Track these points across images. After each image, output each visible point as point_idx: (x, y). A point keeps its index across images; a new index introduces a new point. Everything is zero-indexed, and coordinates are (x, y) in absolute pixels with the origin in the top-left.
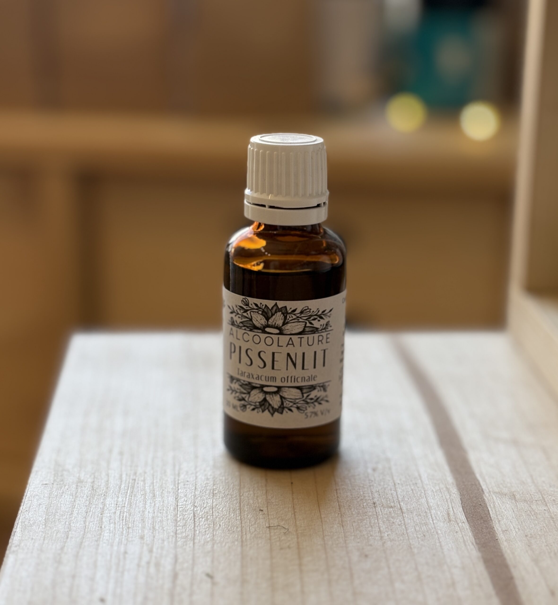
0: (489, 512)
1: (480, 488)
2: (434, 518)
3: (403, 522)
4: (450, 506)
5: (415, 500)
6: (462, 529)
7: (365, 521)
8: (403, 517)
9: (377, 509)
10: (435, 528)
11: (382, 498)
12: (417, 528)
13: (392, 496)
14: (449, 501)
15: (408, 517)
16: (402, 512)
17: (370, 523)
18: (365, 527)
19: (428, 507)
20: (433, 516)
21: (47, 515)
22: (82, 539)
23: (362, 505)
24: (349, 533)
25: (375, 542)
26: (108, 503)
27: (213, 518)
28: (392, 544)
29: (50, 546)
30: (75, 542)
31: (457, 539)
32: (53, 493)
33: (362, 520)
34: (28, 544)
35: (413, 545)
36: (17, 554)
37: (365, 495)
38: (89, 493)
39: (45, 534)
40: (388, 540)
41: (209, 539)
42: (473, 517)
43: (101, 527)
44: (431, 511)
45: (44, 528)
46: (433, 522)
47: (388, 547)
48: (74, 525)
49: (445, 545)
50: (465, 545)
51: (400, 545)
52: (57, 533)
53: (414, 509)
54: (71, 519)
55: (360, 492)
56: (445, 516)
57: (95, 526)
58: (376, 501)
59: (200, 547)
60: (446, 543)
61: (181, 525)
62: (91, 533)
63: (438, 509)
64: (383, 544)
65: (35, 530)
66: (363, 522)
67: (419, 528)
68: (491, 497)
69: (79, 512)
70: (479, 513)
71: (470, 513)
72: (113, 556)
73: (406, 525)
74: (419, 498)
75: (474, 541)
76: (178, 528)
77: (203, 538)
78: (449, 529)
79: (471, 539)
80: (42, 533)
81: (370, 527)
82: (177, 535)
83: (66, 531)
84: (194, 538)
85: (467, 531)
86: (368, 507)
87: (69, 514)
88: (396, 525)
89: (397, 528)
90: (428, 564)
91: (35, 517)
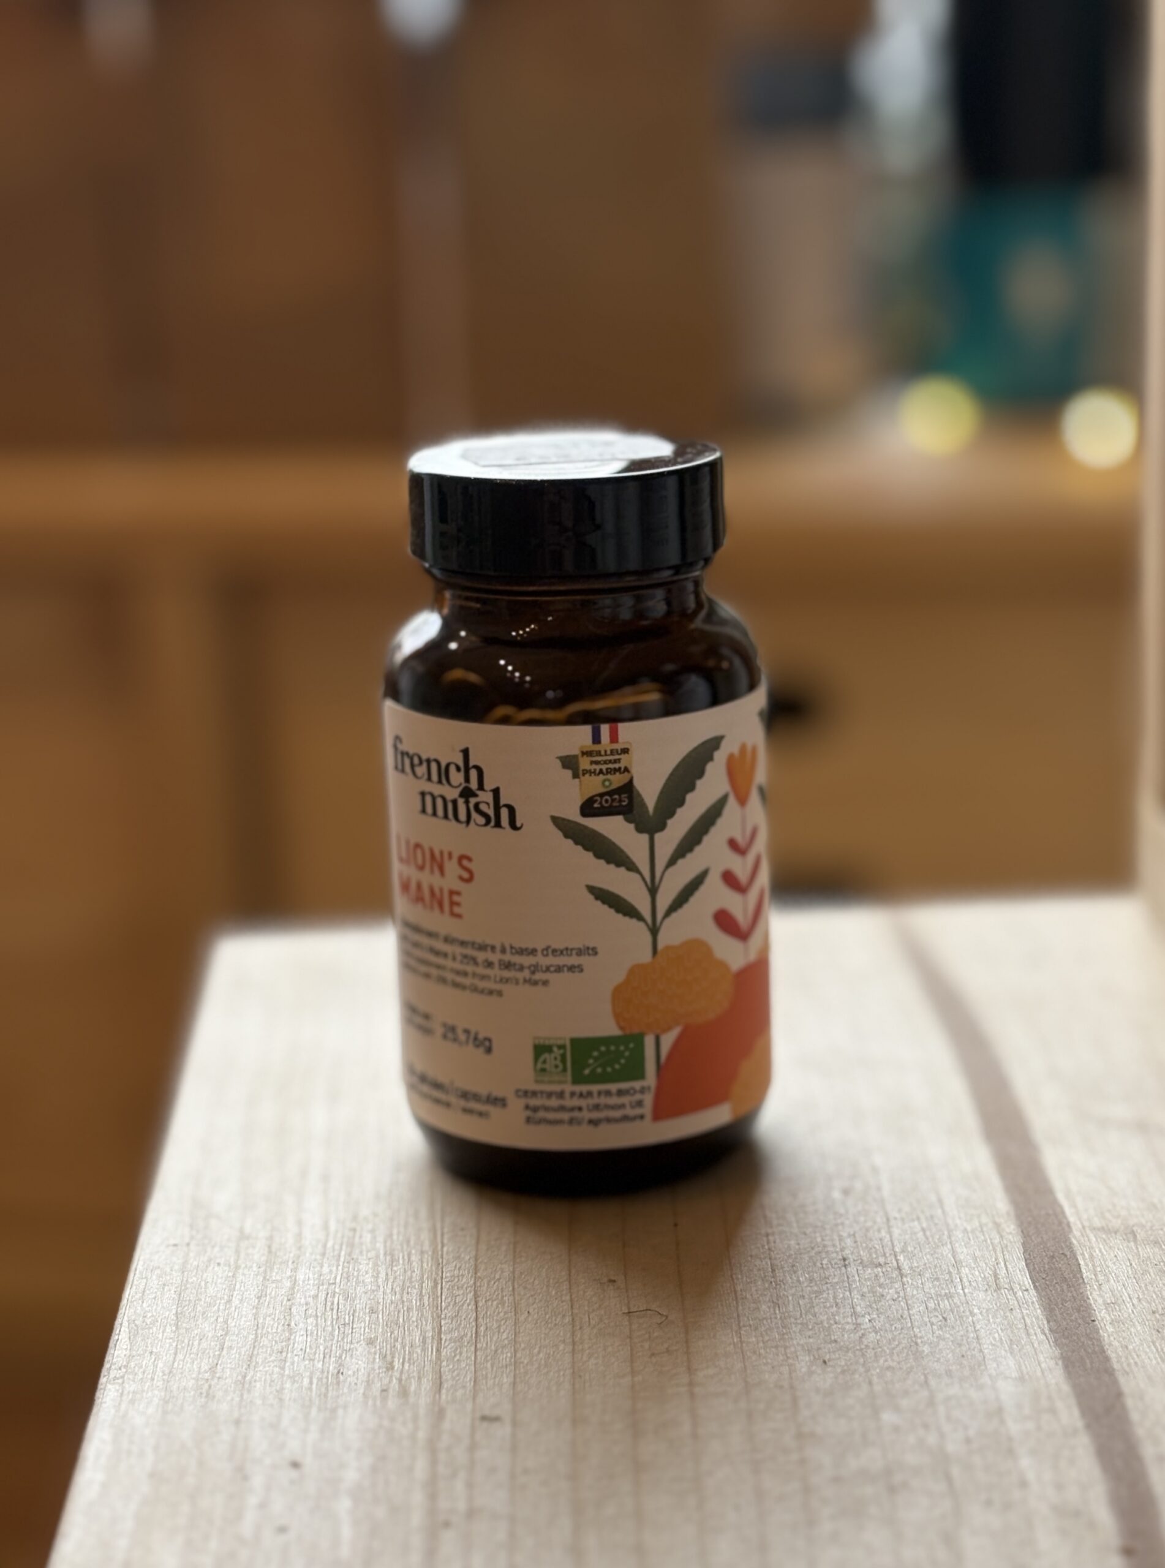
0: (1080, 1268)
1: (1065, 1221)
2: (967, 1284)
3: (902, 1294)
4: (1001, 1260)
5: (928, 1250)
6: (1023, 1303)
7: (825, 1295)
8: (903, 1284)
9: (849, 1269)
10: (968, 1303)
11: (861, 1249)
12: (931, 1305)
13: (882, 1244)
14: (998, 1249)
15: (912, 1284)
16: (902, 1275)
17: (835, 1298)
18: (825, 1307)
19: (956, 1262)
20: (965, 1280)
21: (179, 1305)
22: (251, 1349)
23: (818, 1264)
24: (792, 1320)
25: (843, 1335)
26: (302, 1277)
27: (514, 1299)
28: (878, 1337)
29: (188, 1365)
30: (237, 1356)
31: (1011, 1323)
32: (191, 1261)
33: (819, 1293)
34: (144, 1363)
35: (921, 1338)
36: (123, 1382)
37: (826, 1243)
38: (264, 1258)
39: (178, 1341)
40: (870, 1330)
41: (506, 1342)
42: (1047, 1279)
43: (289, 1325)
44: (960, 1271)
45: (175, 1332)
46: (964, 1292)
47: (870, 1344)
48: (233, 1324)
49: (987, 1336)
50: (1028, 1334)
51: (894, 1340)
52: (201, 1339)
53: (927, 1268)
54: (227, 1311)
55: (815, 1238)
56: (990, 1278)
57: (276, 1324)
58: (849, 1254)
59: (489, 1358)
60: (988, 1332)
61: (449, 1316)
62: (270, 1337)
63: (974, 1266)
64: (860, 1338)
65: (157, 1335)
66: (821, 1296)
67: (935, 1304)
68: (1086, 1239)
69: (244, 1296)
70: (1061, 1271)
71: (1041, 1272)
72: (315, 1381)
73: (909, 1300)
74: (938, 1246)
75: (1046, 1326)
76: (443, 1322)
77: (495, 1339)
78: (996, 1304)
79: (1040, 1323)
80: (171, 1340)
81: (834, 1306)
82: (442, 1336)
83: (219, 1335)
84: (476, 1341)
85: (1032, 1308)
86: (832, 1267)
87: (223, 1301)
88: (888, 1301)
89: (890, 1306)
90: (949, 1373)
91: (156, 1309)
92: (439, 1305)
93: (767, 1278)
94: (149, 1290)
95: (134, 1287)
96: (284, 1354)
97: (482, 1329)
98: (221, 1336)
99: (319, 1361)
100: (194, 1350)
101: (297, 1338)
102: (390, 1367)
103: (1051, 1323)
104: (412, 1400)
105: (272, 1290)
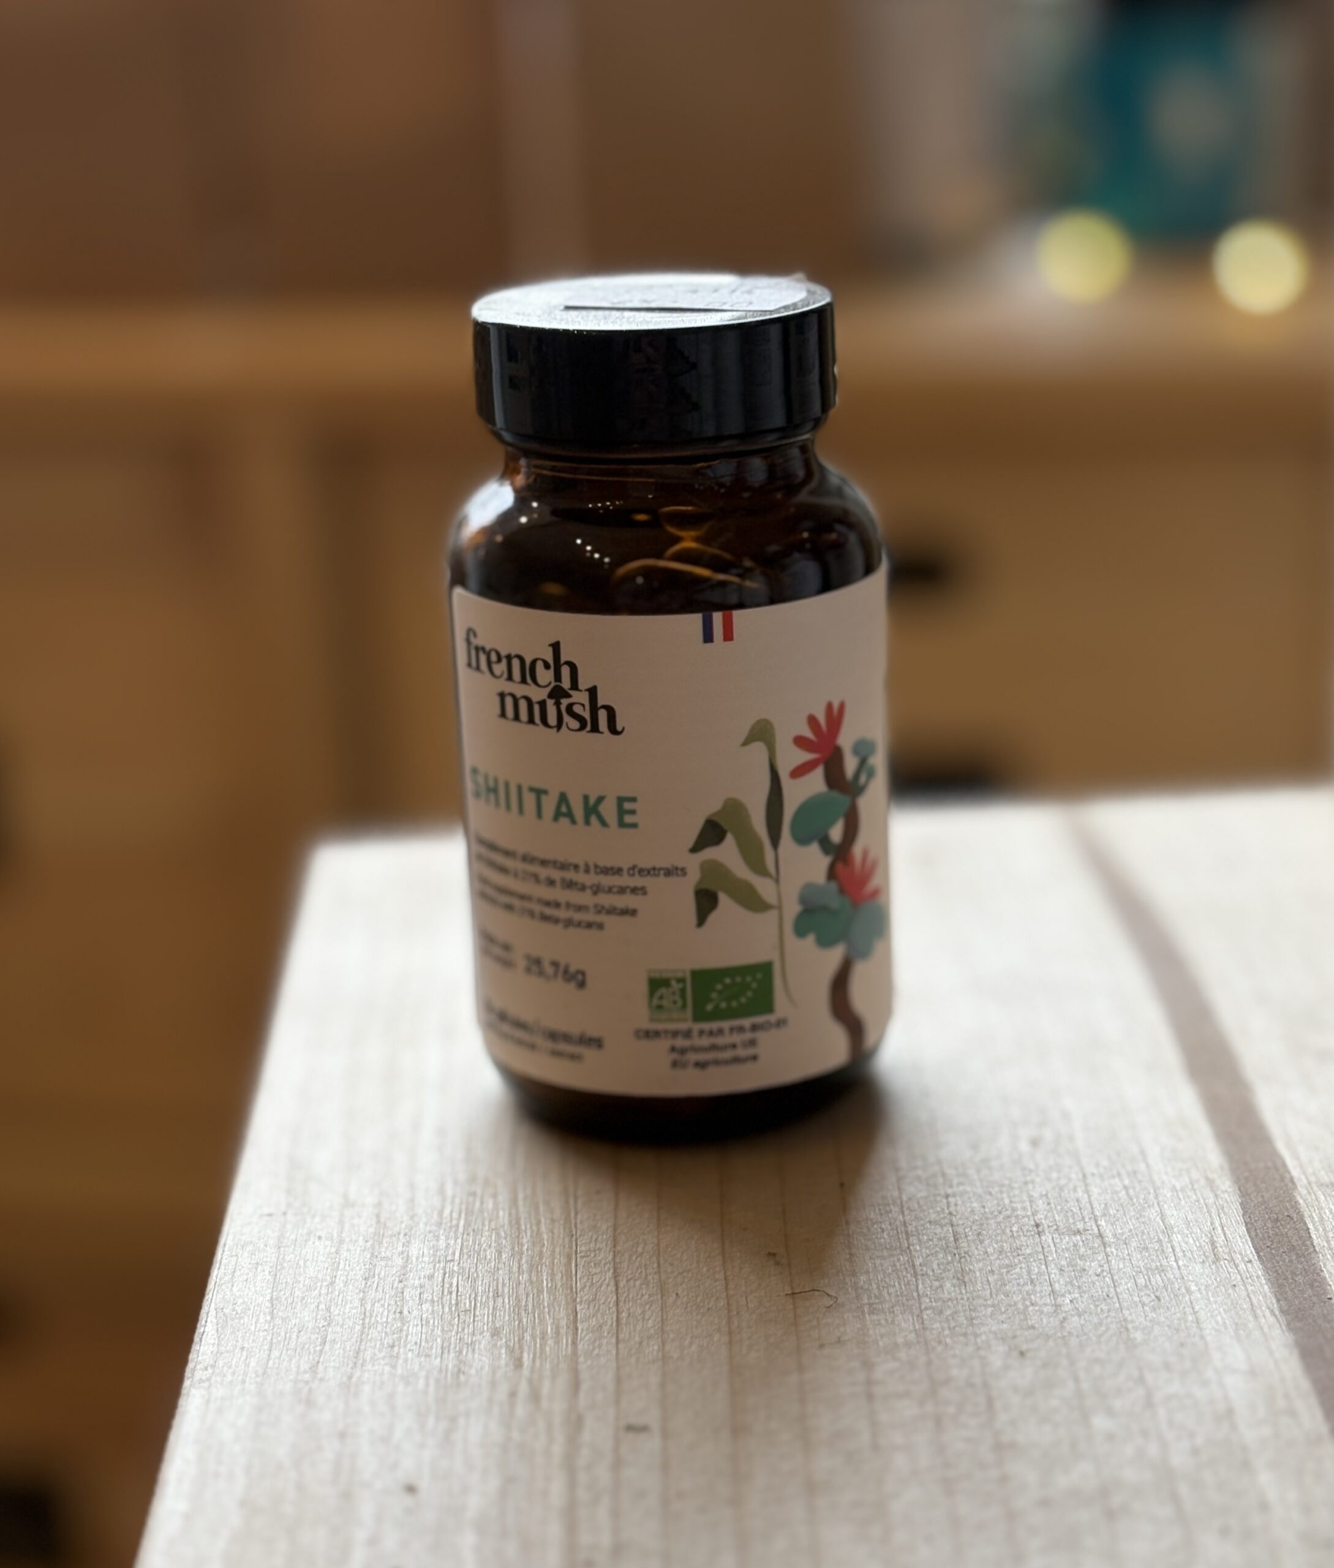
0: (1309, 1233)
1: (1287, 1176)
2: (1180, 1254)
3: (1106, 1267)
4: (1217, 1224)
5: (1133, 1213)
6: (1247, 1278)
7: (1018, 1270)
8: (1107, 1256)
9: (1043, 1238)
10: (1183, 1278)
11: (1055, 1212)
12: (1141, 1281)
13: (1079, 1206)
14: (1213, 1211)
15: (1117, 1255)
16: (1104, 1245)
17: (1029, 1273)
18: (1018, 1284)
19: (1166, 1228)
20: (1178, 1250)
21: (275, 1289)
22: (358, 1343)
23: (1008, 1231)
24: (981, 1301)
25: (1041, 1320)
26: (415, 1253)
27: (660, 1277)
28: (1083, 1322)
29: (285, 1364)
30: (342, 1352)
31: (1235, 1302)
32: (287, 1235)
33: (1010, 1267)
34: (234, 1362)
35: (1132, 1321)
36: (209, 1387)
37: (1014, 1205)
38: (372, 1230)
39: (273, 1334)
40: (1073, 1313)
41: (652, 1331)
42: (1273, 1247)
43: (401, 1313)
44: (1171, 1238)
45: (270, 1322)
46: (1177, 1264)
47: (1073, 1331)
48: (337, 1312)
49: (1208, 1318)
50: (1256, 1317)
51: (1100, 1324)
52: (300, 1332)
53: (1133, 1234)
54: (330, 1296)
55: (1002, 1199)
56: (1206, 1247)
57: (386, 1311)
58: (1041, 1218)
59: (633, 1351)
60: (1209, 1314)
61: (586, 1300)
62: (379, 1328)
63: (1188, 1232)
64: (1062, 1322)
65: (249, 1326)
66: (1013, 1271)
67: (1145, 1280)
68: (1313, 1197)
69: (349, 1278)
70: (1287, 1237)
71: (1265, 1238)
72: (432, 1382)
73: (1115, 1275)
74: (1144, 1207)
75: (1276, 1306)
76: (579, 1307)
77: (639, 1328)
78: (1216, 1279)
79: (1269, 1301)
80: (265, 1333)
81: (1029, 1283)
82: (578, 1324)
83: (321, 1325)
84: (617, 1330)
85: (1259, 1284)
86: (1024, 1235)
87: (325, 1284)
88: (1090, 1276)
89: (1093, 1283)
90: (1167, 1366)
91: (247, 1294)
92: (574, 1286)
93: (950, 1249)
94: (240, 1270)
95: (223, 1267)
96: (396, 1349)
97: (624, 1315)
98: (323, 1326)
99: (436, 1358)
100: (292, 1345)
101: (410, 1329)
102: (518, 1364)
103: (1281, 1302)
104: (545, 1404)
105: (381, 1269)
